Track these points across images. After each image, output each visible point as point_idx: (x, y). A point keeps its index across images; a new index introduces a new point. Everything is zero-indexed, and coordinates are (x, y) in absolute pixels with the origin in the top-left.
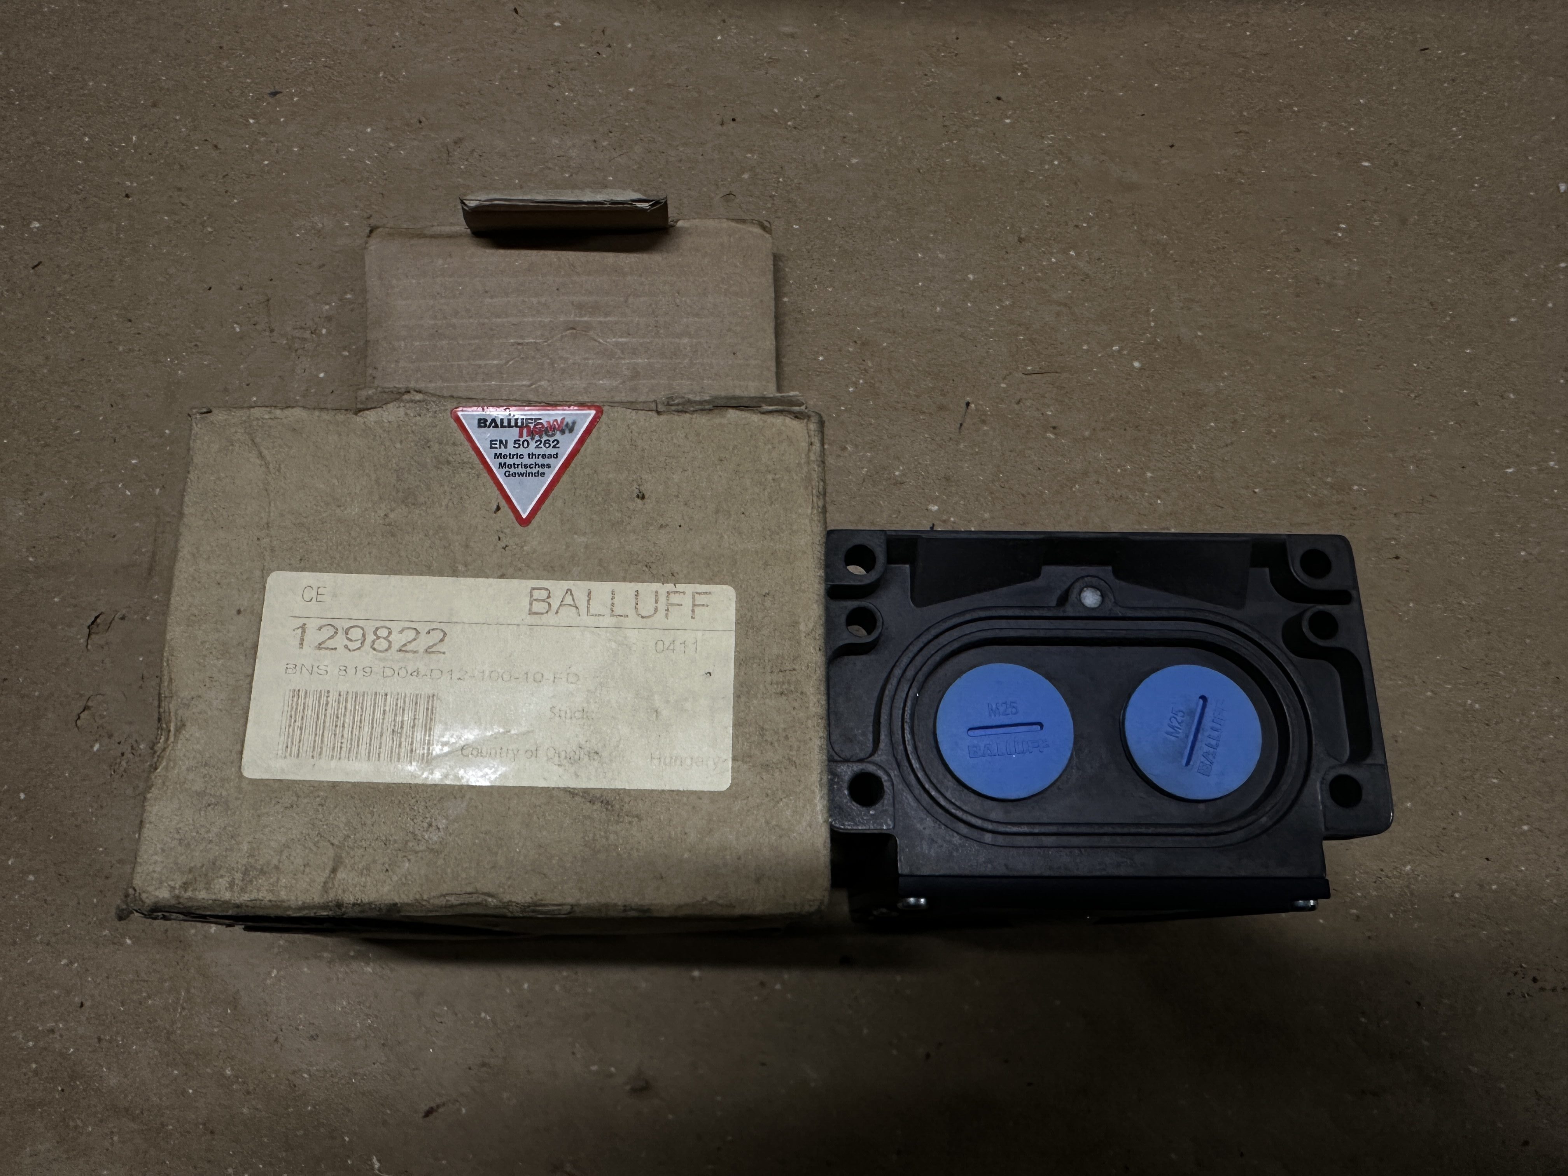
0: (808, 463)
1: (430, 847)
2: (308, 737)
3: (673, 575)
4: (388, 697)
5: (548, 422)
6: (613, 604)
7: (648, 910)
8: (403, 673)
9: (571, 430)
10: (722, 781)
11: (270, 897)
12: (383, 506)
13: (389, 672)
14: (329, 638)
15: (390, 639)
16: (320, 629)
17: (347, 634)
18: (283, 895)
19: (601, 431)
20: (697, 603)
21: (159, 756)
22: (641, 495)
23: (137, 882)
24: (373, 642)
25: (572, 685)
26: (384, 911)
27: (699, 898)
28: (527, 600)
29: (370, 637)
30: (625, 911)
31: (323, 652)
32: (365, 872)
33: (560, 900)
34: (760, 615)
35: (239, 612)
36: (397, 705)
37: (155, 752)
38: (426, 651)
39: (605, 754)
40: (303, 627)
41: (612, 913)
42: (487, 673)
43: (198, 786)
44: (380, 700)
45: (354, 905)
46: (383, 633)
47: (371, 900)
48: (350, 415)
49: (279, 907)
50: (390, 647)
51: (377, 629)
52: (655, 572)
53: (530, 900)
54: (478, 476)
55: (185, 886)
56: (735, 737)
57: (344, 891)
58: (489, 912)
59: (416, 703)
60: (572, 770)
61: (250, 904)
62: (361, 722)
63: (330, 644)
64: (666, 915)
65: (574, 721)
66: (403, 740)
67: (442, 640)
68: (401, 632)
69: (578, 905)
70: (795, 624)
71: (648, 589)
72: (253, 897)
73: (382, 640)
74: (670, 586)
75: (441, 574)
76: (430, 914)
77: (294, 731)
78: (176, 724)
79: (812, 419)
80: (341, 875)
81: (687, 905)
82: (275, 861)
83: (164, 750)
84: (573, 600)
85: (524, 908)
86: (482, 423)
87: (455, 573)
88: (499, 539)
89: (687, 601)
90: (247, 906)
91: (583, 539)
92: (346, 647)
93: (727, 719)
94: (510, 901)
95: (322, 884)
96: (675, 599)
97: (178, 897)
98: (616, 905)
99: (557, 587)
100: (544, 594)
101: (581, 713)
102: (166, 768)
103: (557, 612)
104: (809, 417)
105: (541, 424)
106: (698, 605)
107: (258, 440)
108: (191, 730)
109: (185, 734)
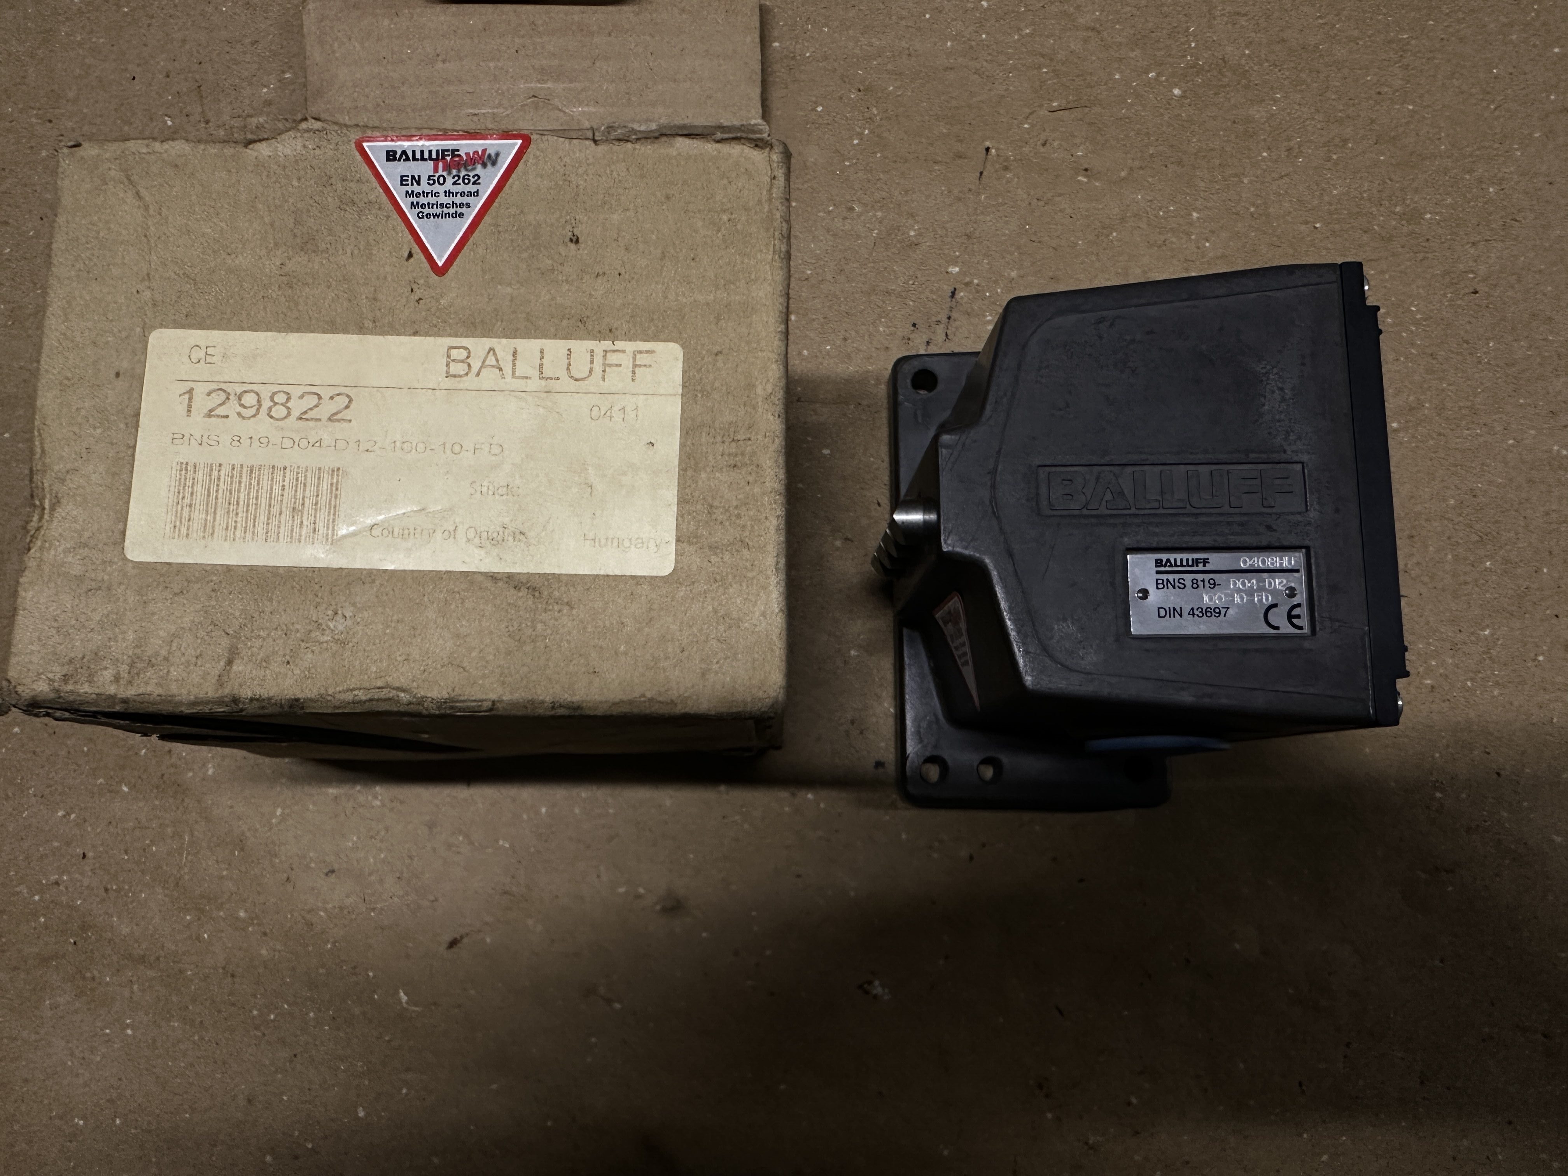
0: (770, 200)
1: (336, 637)
2: (198, 516)
3: (611, 330)
4: (288, 471)
5: (467, 154)
6: (541, 365)
7: (579, 708)
8: (304, 443)
9: (494, 163)
10: (664, 565)
11: (160, 691)
12: (279, 253)
13: (288, 443)
14: (220, 405)
15: (289, 405)
16: (209, 394)
17: (240, 399)
18: (174, 689)
19: (529, 164)
20: (638, 363)
21: (32, 536)
22: (574, 239)
23: (12, 674)
24: (270, 409)
25: (494, 458)
26: (286, 708)
27: (637, 695)
28: (444, 361)
29: (267, 404)
30: (553, 708)
31: (213, 419)
32: (264, 664)
33: (480, 696)
34: (711, 377)
35: (118, 375)
36: (297, 480)
37: (28, 532)
38: (329, 419)
39: (531, 534)
40: (190, 391)
41: (541, 711)
42: (398, 444)
43: (77, 570)
44: (279, 475)
45: (252, 700)
46: (280, 398)
47: (271, 694)
48: (240, 148)
49: (170, 702)
50: (289, 414)
51: (274, 394)
52: (590, 328)
53: (446, 696)
54: (388, 217)
55: (66, 678)
56: (680, 515)
57: (241, 686)
58: (402, 709)
59: (319, 478)
60: (495, 552)
61: (136, 698)
62: (257, 498)
63: (221, 411)
64: (599, 712)
65: (497, 497)
66: (304, 518)
67: (347, 407)
68: (301, 397)
69: (501, 701)
70: (750, 387)
71: (581, 347)
72: (141, 691)
73: (277, 407)
74: (607, 344)
75: (345, 331)
76: (337, 711)
77: (182, 509)
78: (51, 500)
79: (776, 148)
80: (237, 667)
81: (622, 701)
82: (164, 652)
83: (38, 529)
84: (497, 361)
85: (440, 704)
87: (361, 330)
88: (412, 290)
89: (626, 361)
90: (134, 701)
91: (509, 290)
92: (239, 414)
93: (671, 494)
94: (423, 697)
95: (216, 678)
96: (613, 358)
97: (58, 691)
98: (543, 702)
99: (478, 345)
100: (463, 354)
101: (505, 489)
102: (41, 548)
103: (478, 374)
104: (772, 145)
106: (640, 366)
107: (135, 178)
108: (68, 509)
109: (60, 512)
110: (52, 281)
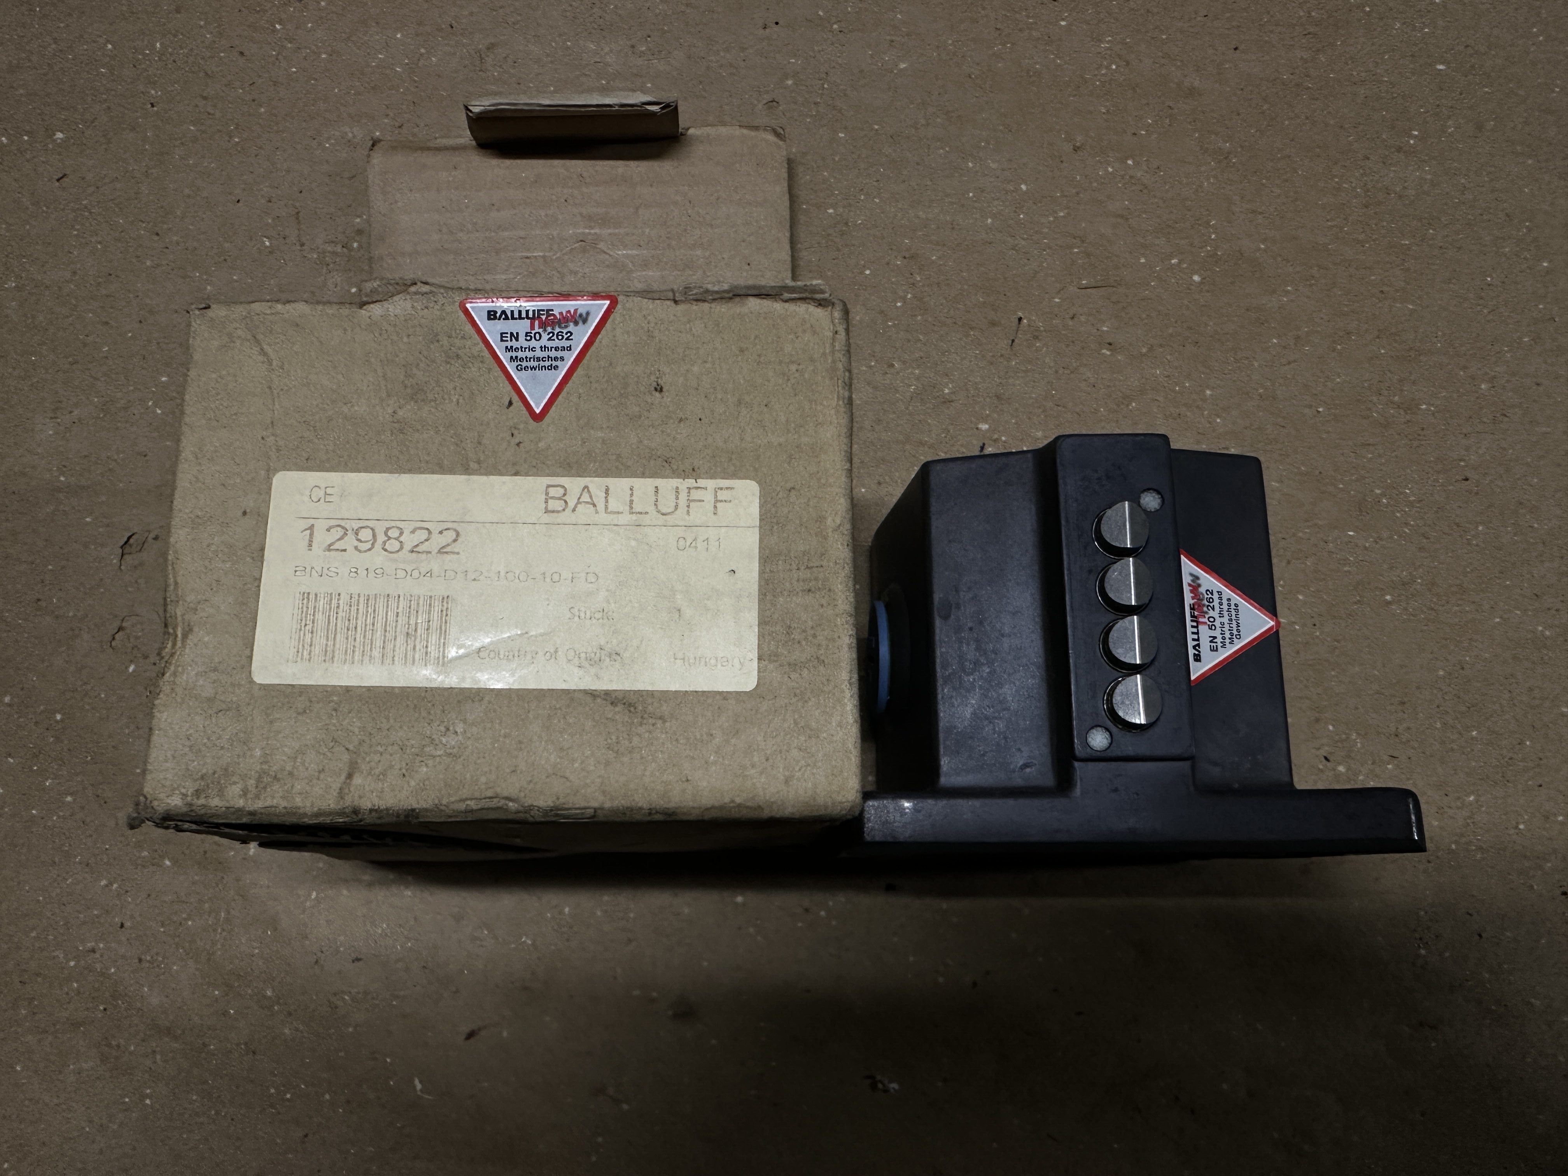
0: (833, 352)
1: (448, 751)
2: (320, 641)
3: (693, 470)
4: (402, 598)
5: (561, 313)
6: (631, 502)
7: (675, 813)
8: (416, 574)
9: (585, 321)
10: (748, 682)
11: (284, 804)
12: (391, 402)
13: (401, 574)
14: (339, 540)
15: (401, 539)
16: (328, 530)
17: (357, 534)
18: (298, 801)
19: (617, 322)
20: (719, 498)
21: (166, 662)
22: (659, 388)
23: (148, 789)
24: (384, 543)
25: (591, 585)
26: (402, 817)
27: (727, 800)
28: (543, 498)
29: (381, 538)
30: (648, 816)
31: (332, 553)
32: (381, 777)
33: (583, 804)
34: (786, 510)
35: (245, 513)
36: (410, 607)
37: (163, 658)
38: (439, 552)
39: (626, 655)
40: (311, 528)
41: (636, 819)
42: (502, 574)
43: (208, 692)
44: (393, 604)
45: (371, 810)
46: (394, 533)
47: (389, 805)
48: (355, 309)
49: (295, 814)
50: (401, 548)
51: (388, 529)
52: (675, 467)
53: (552, 805)
54: (490, 370)
55: (197, 793)
56: (761, 636)
57: (360, 797)
58: (510, 817)
59: (430, 605)
60: (593, 670)
61: (262, 810)
62: (373, 625)
63: (339, 545)
64: (691, 820)
65: (594, 621)
66: (417, 642)
67: (455, 541)
68: (413, 532)
69: (602, 809)
70: (821, 519)
71: (668, 485)
72: (267, 804)
73: (392, 541)
74: (691, 482)
75: (452, 471)
76: (449, 820)
77: (304, 635)
78: (183, 629)
79: (837, 306)
80: (357, 780)
81: (712, 810)
82: (288, 768)
83: (172, 655)
84: (591, 497)
85: (546, 812)
86: (492, 315)
87: (467, 470)
88: (513, 435)
89: (709, 497)
90: (261, 813)
91: (600, 434)
92: (356, 548)
93: (752, 617)
94: (532, 806)
95: (338, 791)
96: (695, 495)
97: (190, 805)
98: (639, 810)
99: (574, 484)
100: (561, 491)
101: (601, 614)
102: (174, 674)
103: (574, 510)
104: (833, 304)
105: (553, 315)
106: (721, 501)
107: (260, 337)
108: (199, 635)
109: (192, 639)
110: (185, 429)
